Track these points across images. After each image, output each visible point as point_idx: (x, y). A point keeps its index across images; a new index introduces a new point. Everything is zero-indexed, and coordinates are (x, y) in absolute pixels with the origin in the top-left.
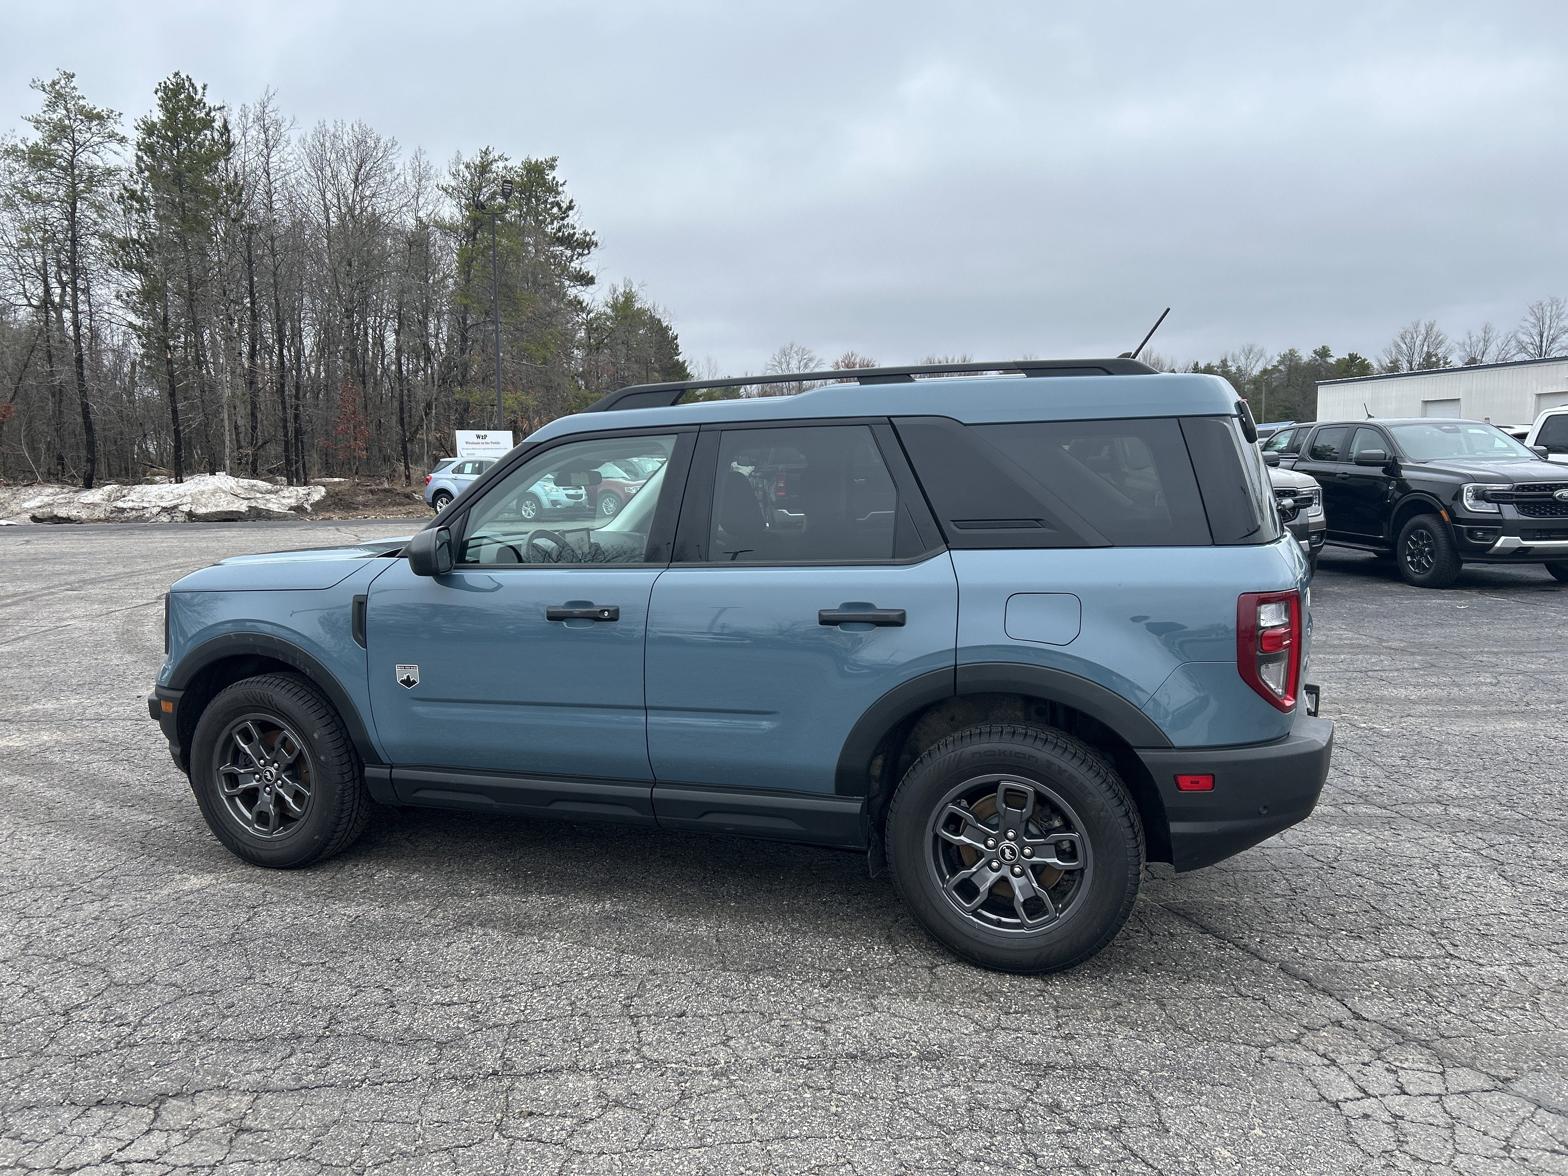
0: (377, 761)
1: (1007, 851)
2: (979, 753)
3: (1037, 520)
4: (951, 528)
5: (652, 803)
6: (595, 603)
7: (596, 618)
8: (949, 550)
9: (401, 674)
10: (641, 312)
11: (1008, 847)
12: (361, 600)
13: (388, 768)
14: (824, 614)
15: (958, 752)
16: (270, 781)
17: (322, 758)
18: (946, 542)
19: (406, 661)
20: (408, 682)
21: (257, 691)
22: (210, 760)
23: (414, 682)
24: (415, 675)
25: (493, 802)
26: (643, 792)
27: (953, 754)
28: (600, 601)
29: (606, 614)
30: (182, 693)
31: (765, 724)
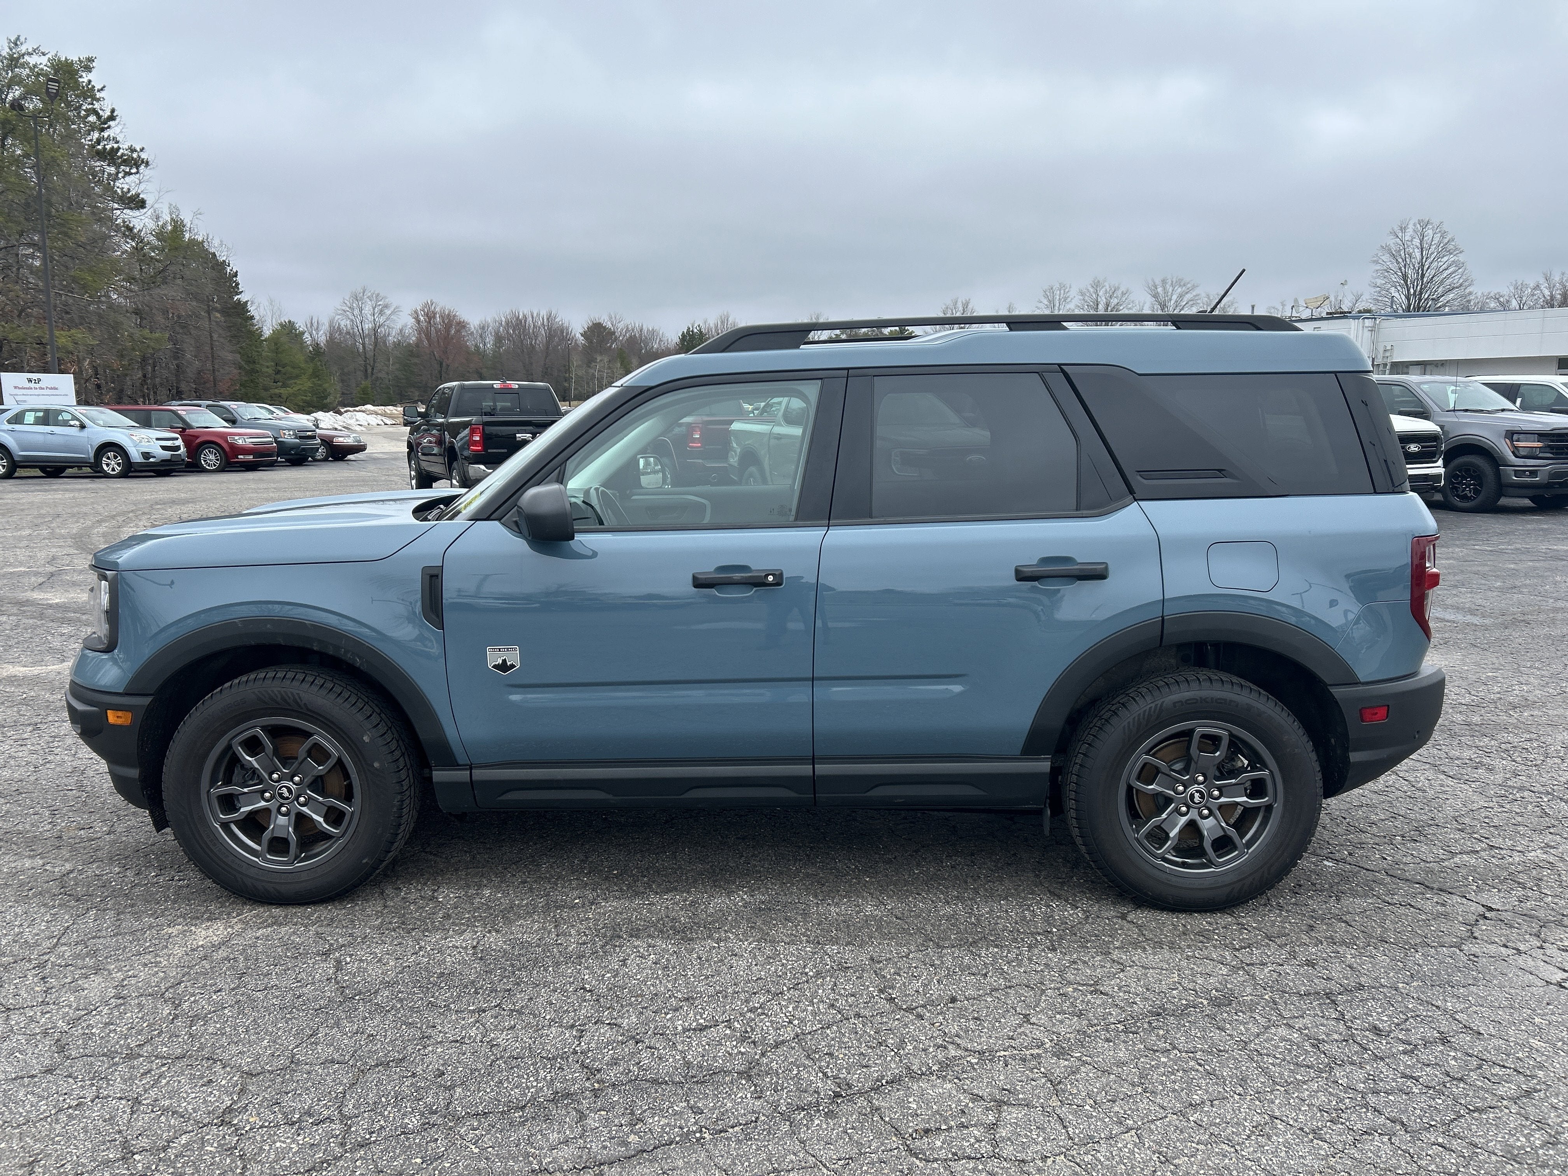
0: (449, 760)
1: (1197, 795)
2: (1181, 701)
3: (1220, 471)
4: (1137, 481)
5: (814, 781)
6: (753, 568)
7: (758, 583)
8: (1136, 500)
9: (494, 657)
10: (193, 242)
11: (1197, 791)
12: (435, 572)
13: (466, 769)
14: (1020, 568)
15: (1159, 702)
16: (287, 798)
17: (376, 765)
18: (1131, 492)
19: (502, 640)
20: (504, 667)
21: (275, 690)
22: (198, 780)
23: (513, 666)
24: (513, 657)
25: (610, 797)
26: (805, 770)
27: (1153, 705)
28: (758, 565)
29: (771, 578)
30: (150, 699)
31: (957, 688)
